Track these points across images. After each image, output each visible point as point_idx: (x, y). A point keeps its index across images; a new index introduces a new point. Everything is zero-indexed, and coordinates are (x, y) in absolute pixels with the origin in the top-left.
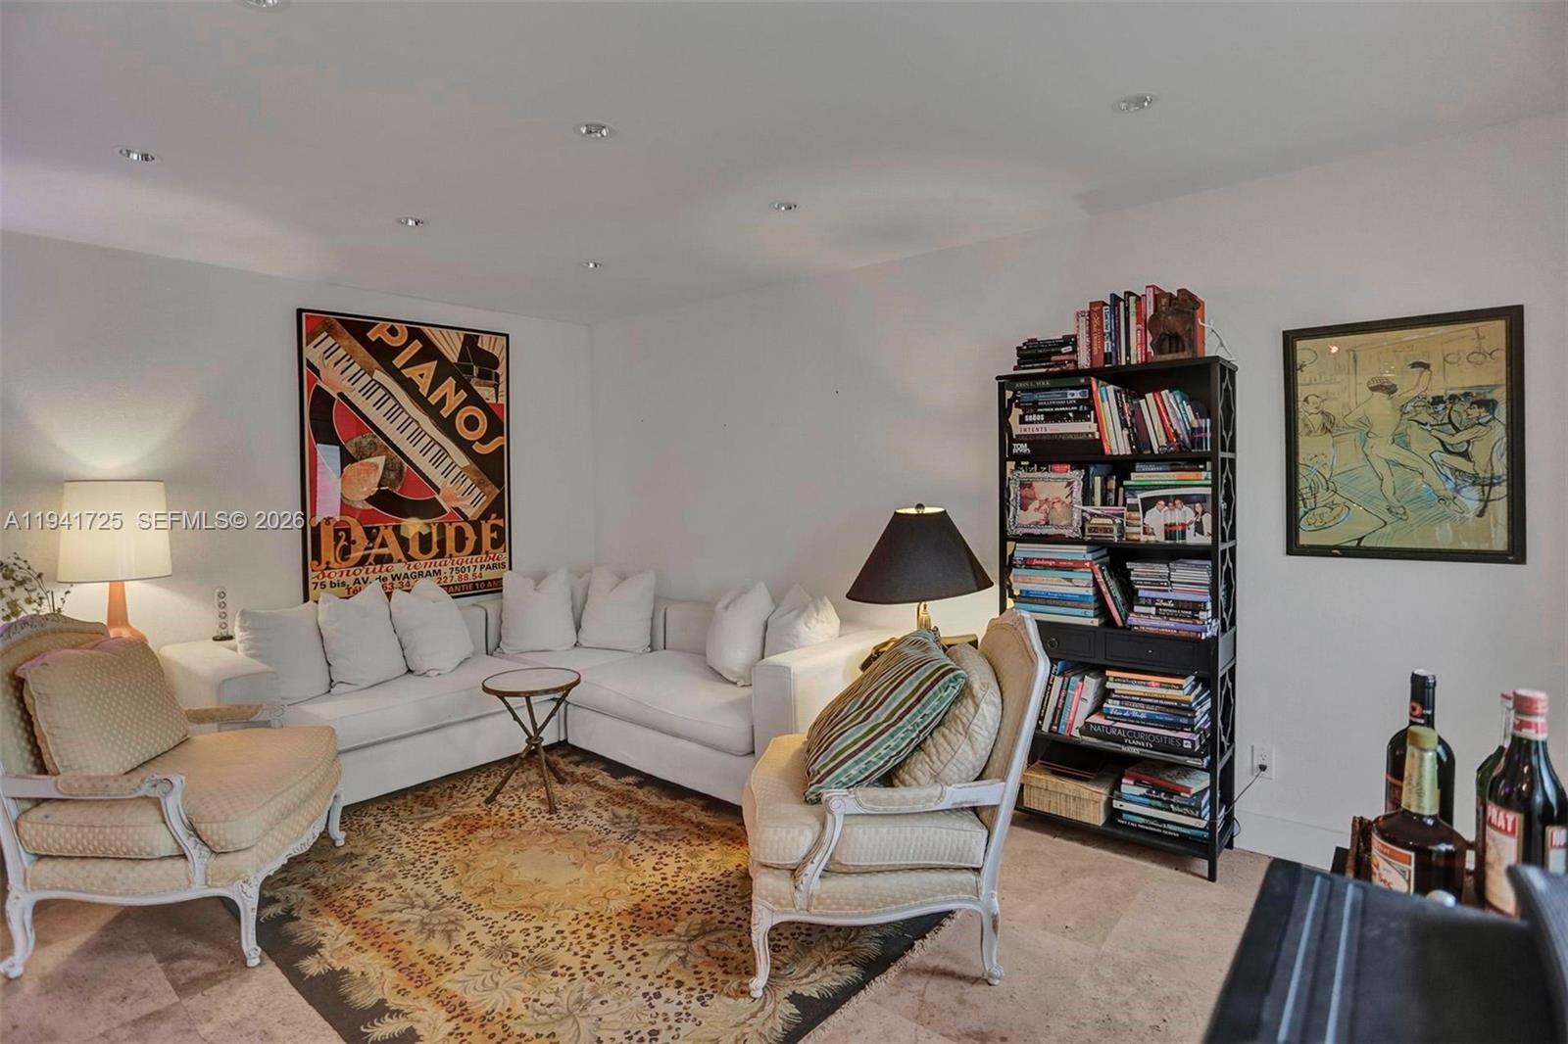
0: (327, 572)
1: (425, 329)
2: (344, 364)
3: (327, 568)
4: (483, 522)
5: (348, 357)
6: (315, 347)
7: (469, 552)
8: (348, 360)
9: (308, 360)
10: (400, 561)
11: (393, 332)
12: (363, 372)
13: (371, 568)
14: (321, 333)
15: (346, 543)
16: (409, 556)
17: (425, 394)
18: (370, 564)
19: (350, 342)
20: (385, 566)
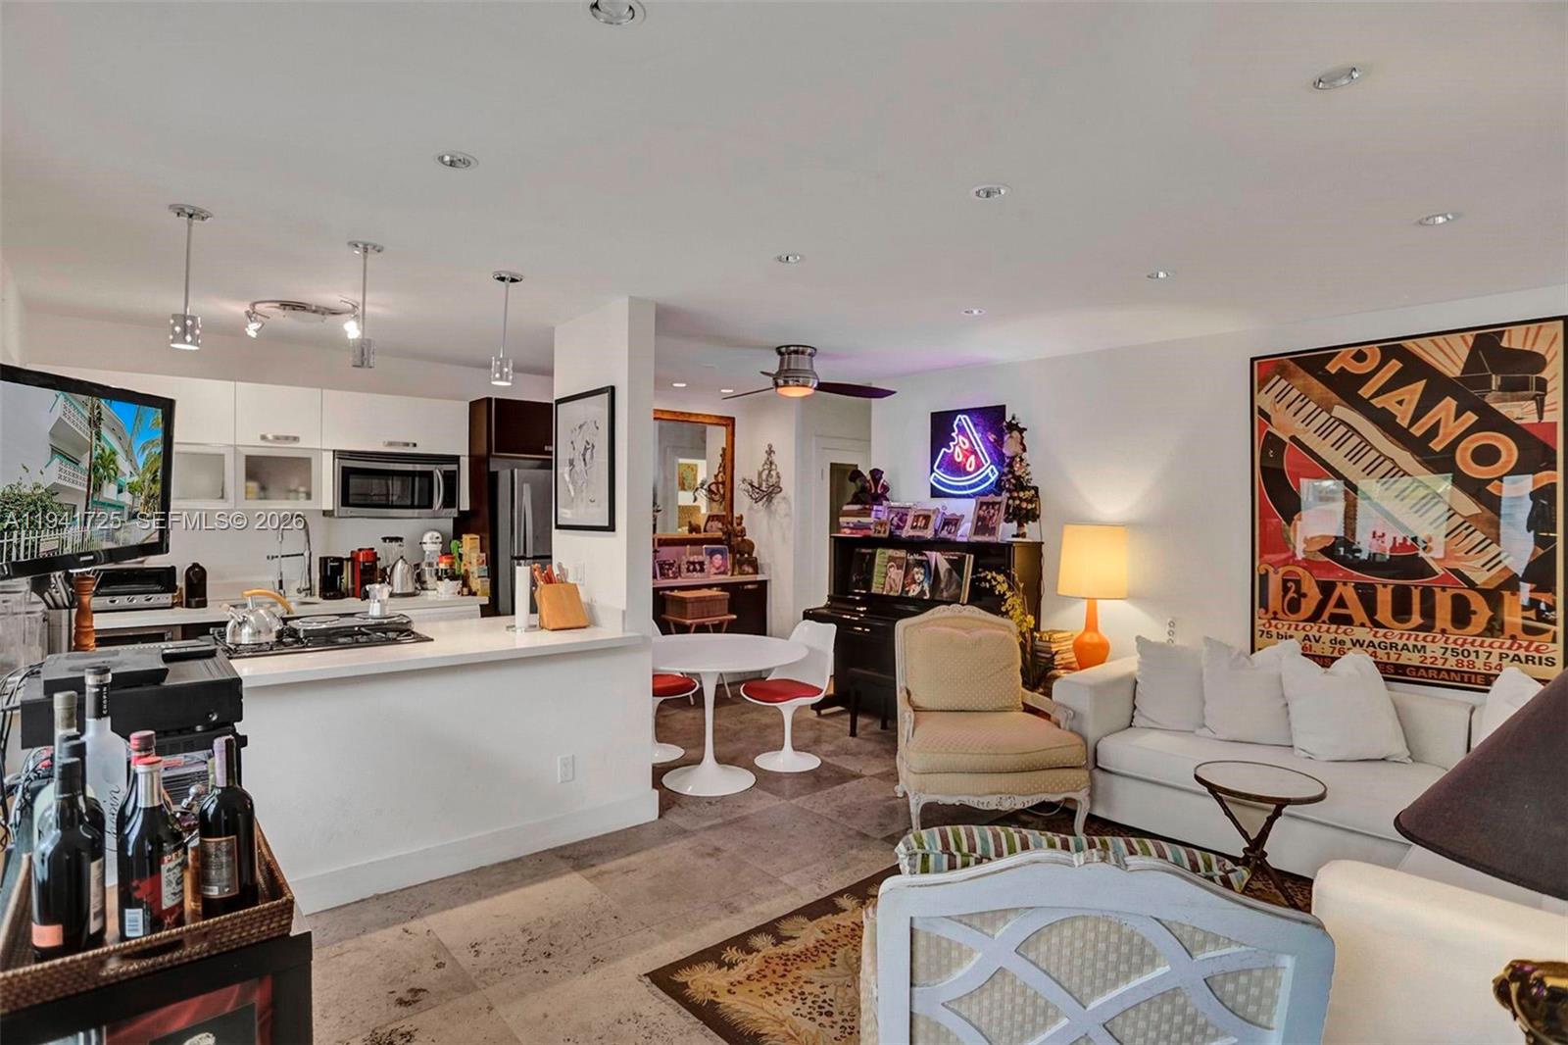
0: (1274, 622)
1: (1408, 344)
2: (1298, 405)
3: (1275, 618)
4: (1506, 594)
5: (1303, 396)
6: (1266, 393)
7: (1480, 630)
8: (1303, 400)
9: (1259, 408)
10: (1363, 625)
11: (1360, 357)
12: (1320, 410)
13: (1325, 627)
14: (1274, 376)
15: (1295, 596)
16: (1375, 620)
17: (1405, 424)
18: (1324, 622)
19: (1305, 380)
20: (1343, 627)
